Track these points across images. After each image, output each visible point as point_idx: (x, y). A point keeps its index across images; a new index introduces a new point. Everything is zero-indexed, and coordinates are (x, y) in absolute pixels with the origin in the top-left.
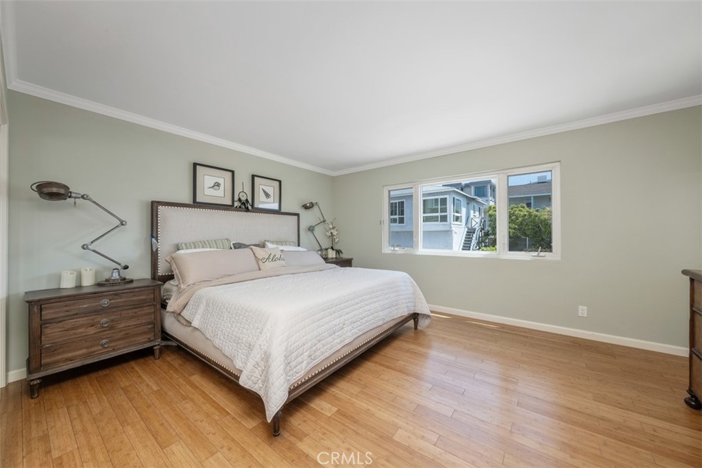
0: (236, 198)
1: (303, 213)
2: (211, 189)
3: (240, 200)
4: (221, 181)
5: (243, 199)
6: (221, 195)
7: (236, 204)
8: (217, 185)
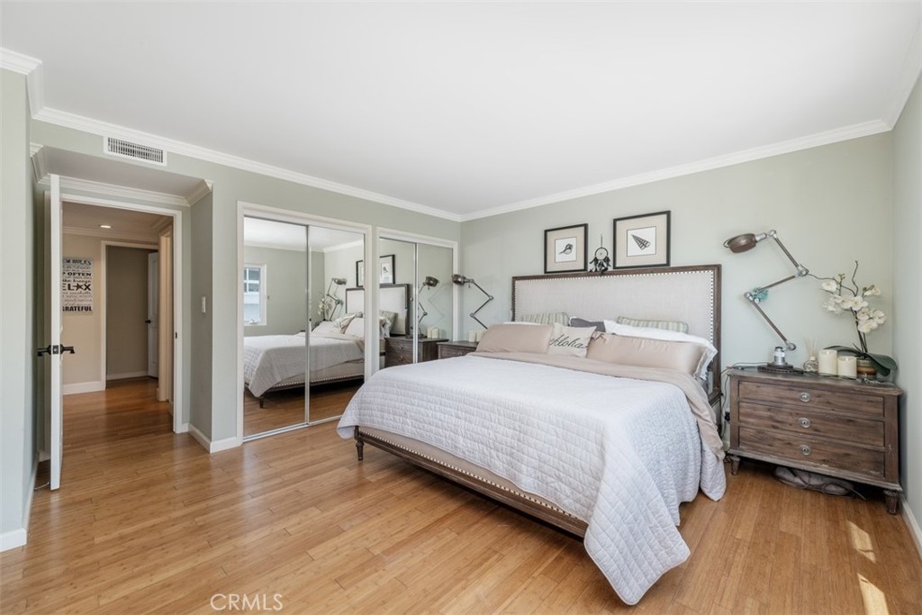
0: (591, 258)
1: (729, 261)
2: (563, 254)
3: (596, 260)
4: (572, 241)
5: (601, 258)
6: (574, 260)
7: (591, 267)
8: (569, 247)
